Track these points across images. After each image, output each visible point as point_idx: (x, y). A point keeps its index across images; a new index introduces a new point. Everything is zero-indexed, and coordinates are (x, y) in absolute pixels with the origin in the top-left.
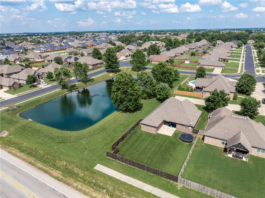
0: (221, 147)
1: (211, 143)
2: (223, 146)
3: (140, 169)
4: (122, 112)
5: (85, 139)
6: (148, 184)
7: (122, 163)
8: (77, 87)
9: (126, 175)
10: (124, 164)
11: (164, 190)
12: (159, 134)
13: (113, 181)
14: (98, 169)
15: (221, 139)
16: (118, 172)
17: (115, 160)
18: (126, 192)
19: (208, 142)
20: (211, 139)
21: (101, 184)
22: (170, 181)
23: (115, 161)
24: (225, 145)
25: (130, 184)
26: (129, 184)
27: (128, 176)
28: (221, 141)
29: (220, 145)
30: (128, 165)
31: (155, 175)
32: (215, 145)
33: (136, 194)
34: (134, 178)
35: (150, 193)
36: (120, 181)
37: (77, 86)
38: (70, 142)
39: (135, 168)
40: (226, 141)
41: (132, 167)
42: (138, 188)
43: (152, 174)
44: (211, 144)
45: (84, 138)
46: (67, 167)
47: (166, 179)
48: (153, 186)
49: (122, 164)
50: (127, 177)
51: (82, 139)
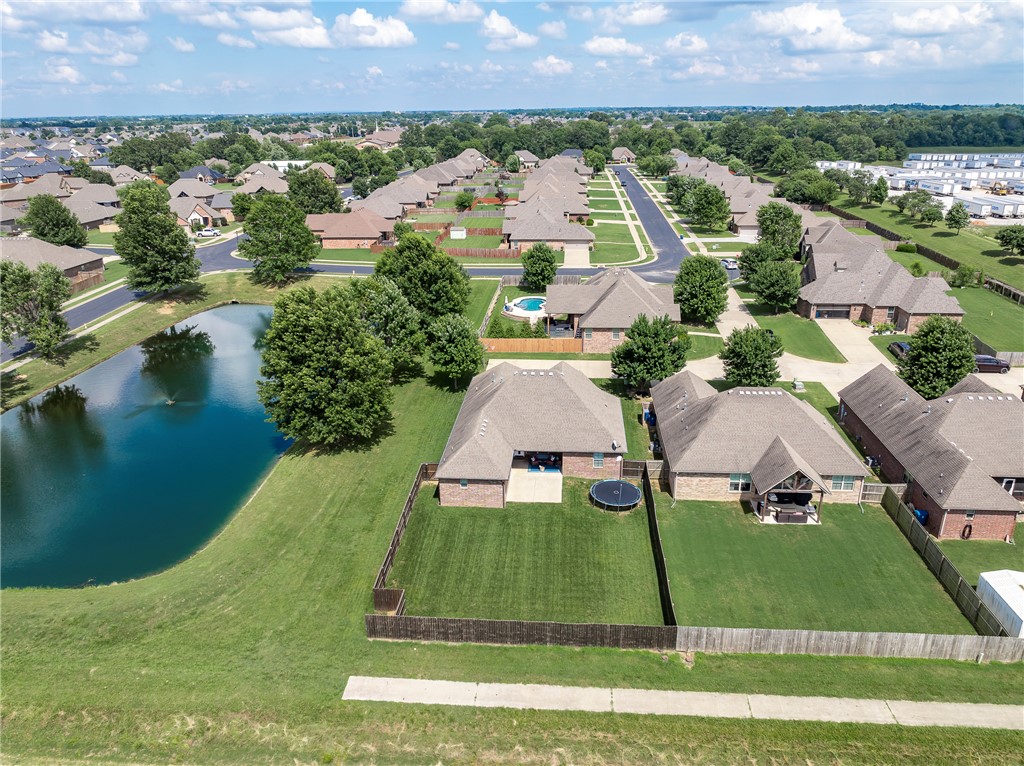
0: (731, 500)
1: (696, 496)
2: (736, 496)
3: (524, 646)
4: (318, 455)
5: (224, 596)
6: (584, 686)
7: (443, 643)
8: (23, 381)
9: (490, 682)
10: (455, 644)
11: (648, 689)
12: (516, 503)
13: (452, 720)
14: (361, 695)
15: (727, 475)
16: (448, 679)
17: (409, 640)
18: (523, 743)
19: (687, 494)
20: (696, 480)
21: (408, 748)
22: (649, 653)
23: (412, 645)
24: (740, 491)
25: (524, 709)
26: (519, 710)
27: (500, 681)
28: (730, 481)
29: (724, 493)
30: (473, 644)
31: (589, 648)
32: (710, 499)
33: (564, 734)
34: (525, 683)
35: (611, 714)
36: (483, 710)
37: (24, 377)
38: (160, 627)
39: (505, 645)
40: (745, 476)
41: (491, 648)
42: (562, 712)
43: (578, 649)
44: (698, 499)
45: (218, 593)
46: (209, 734)
47: (631, 650)
48: (605, 687)
49: (446, 647)
50: (496, 686)
51: (209, 599)
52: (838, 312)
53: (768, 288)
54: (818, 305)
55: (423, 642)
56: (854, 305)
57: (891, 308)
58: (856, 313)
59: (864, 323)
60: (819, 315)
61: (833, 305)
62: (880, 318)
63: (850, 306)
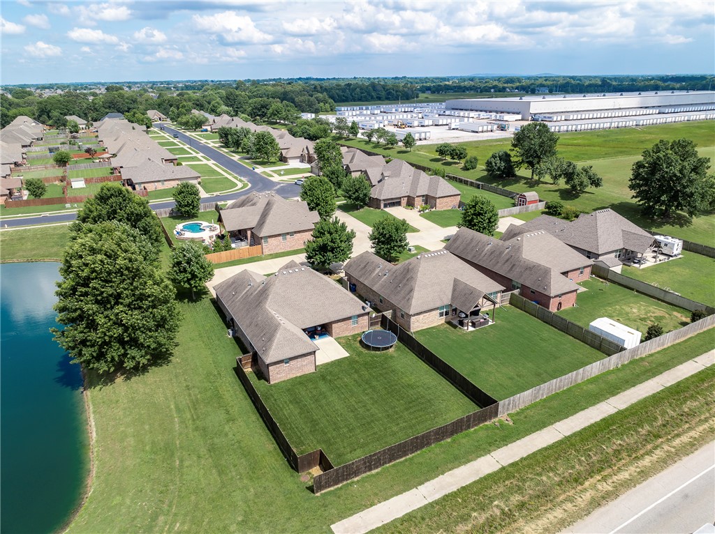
0: (440, 324)
1: (422, 327)
2: (442, 320)
3: (419, 452)
7: (368, 473)
9: (423, 483)
10: (376, 471)
11: (507, 445)
12: (321, 365)
13: (423, 519)
15: (437, 309)
17: (345, 483)
18: (473, 510)
19: (418, 327)
20: (421, 316)
22: (487, 425)
23: (350, 484)
24: (444, 317)
25: (458, 490)
26: (455, 493)
27: (427, 480)
28: (439, 311)
29: (436, 320)
30: (388, 465)
31: (455, 436)
32: (431, 326)
33: (491, 493)
34: (443, 474)
35: (503, 468)
36: (437, 502)
39: (408, 457)
40: (447, 306)
41: (402, 462)
42: (478, 480)
43: (449, 440)
44: (424, 328)
47: (476, 428)
48: (486, 455)
49: (373, 475)
50: (427, 484)
52: (395, 203)
53: (354, 193)
54: (384, 200)
55: (356, 479)
56: (403, 197)
57: (423, 196)
58: (404, 201)
59: (411, 207)
60: (385, 206)
61: (392, 199)
62: (419, 203)
63: (400, 198)
